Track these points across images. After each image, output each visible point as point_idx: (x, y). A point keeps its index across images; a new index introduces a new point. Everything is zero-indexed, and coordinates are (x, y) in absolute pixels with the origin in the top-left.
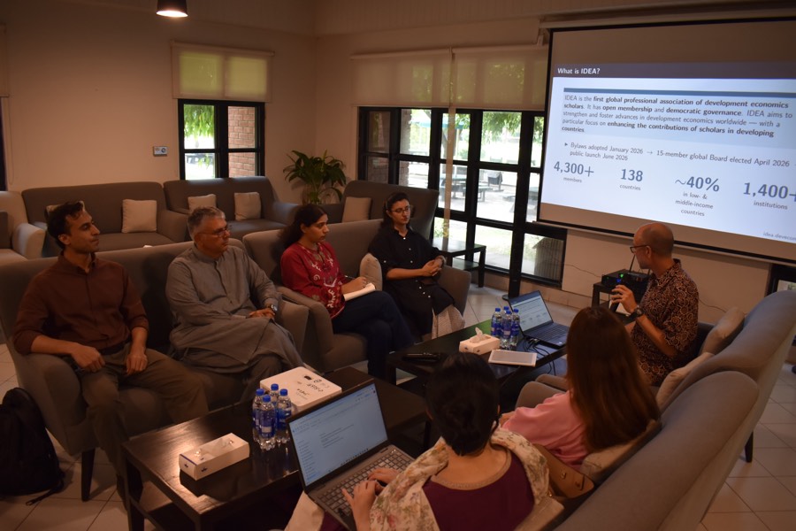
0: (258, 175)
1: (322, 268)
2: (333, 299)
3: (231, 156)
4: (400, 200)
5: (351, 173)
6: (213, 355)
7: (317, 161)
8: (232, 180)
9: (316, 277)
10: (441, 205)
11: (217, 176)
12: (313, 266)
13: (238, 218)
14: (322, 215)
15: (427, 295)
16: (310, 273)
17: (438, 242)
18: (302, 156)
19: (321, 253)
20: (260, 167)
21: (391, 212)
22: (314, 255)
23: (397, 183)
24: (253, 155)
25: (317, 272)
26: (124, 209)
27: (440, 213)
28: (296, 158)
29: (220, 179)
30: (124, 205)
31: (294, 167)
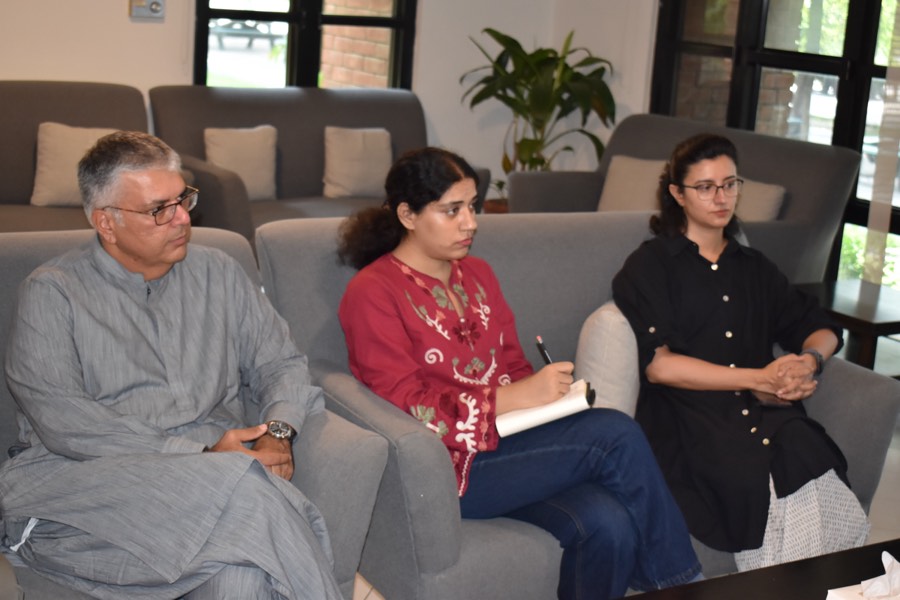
0: (394, 85)
1: (456, 331)
2: (472, 419)
3: (331, 36)
4: (712, 156)
5: (632, 95)
6: (93, 547)
7: (546, 60)
8: (326, 95)
9: (432, 356)
10: (864, 192)
11: (290, 82)
12: (430, 322)
13: (330, 190)
14: (456, 179)
15: (760, 436)
16: (417, 340)
17: (847, 293)
18: (511, 46)
19: (458, 287)
20: (402, 68)
21: (682, 189)
22: (436, 291)
23: (751, 125)
24: (385, 33)
25: (439, 342)
26: (40, 146)
27: (859, 213)
28: (496, 49)
29: (294, 89)
30: (41, 136)
31: (489, 72)
